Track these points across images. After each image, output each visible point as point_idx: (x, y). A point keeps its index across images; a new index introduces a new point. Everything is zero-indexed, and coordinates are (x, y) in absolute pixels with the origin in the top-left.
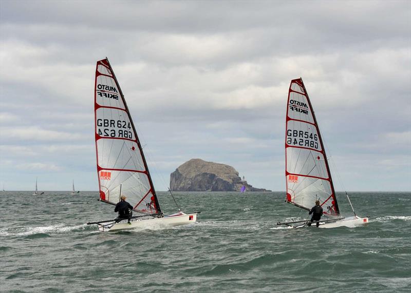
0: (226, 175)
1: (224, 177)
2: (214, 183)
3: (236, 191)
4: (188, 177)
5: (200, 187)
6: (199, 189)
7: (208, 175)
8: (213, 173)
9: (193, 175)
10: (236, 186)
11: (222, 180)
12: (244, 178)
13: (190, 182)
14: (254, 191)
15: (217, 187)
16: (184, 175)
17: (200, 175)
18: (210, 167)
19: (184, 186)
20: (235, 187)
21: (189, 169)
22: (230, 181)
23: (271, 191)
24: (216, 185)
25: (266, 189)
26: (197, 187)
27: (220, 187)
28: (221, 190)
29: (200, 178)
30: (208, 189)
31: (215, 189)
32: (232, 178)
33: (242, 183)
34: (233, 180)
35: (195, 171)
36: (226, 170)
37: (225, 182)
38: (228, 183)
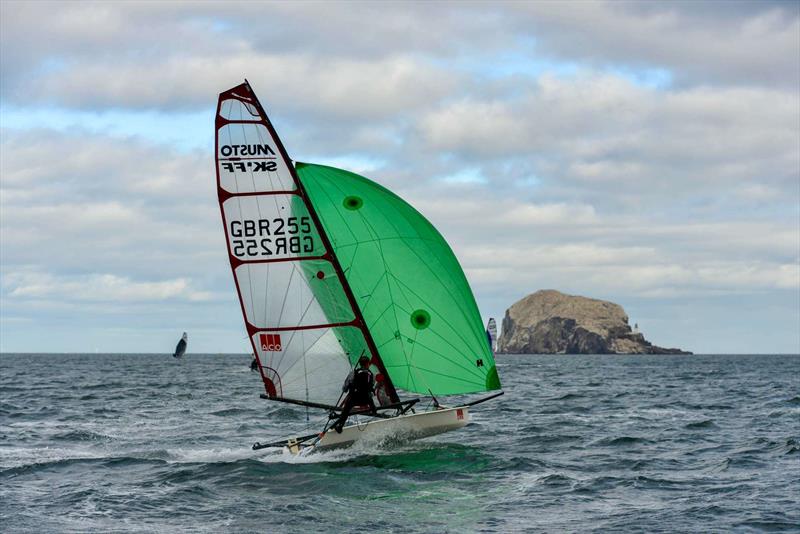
0: (595, 322)
1: (591, 326)
2: (571, 337)
3: (614, 353)
4: (523, 325)
5: (548, 345)
6: (544, 350)
7: (563, 322)
8: (571, 317)
9: (534, 321)
10: (616, 343)
11: (587, 331)
12: (636, 326)
13: (526, 336)
14: (655, 353)
15: (576, 345)
16: (517, 323)
17: (546, 322)
18: (569, 305)
19: (515, 344)
20: (613, 345)
21: (530, 308)
22: (604, 334)
24: (575, 342)
25: (682, 350)
26: (540, 346)
27: (582, 346)
28: (585, 352)
29: (546, 328)
30: (562, 349)
31: (573, 350)
32: (610, 327)
33: (630, 337)
34: (611, 331)
35: (538, 314)
36: (602, 310)
37: (593, 334)
38: (599, 336)
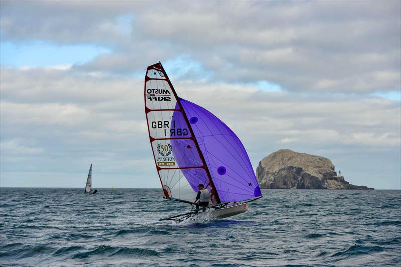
0: (315, 170)
1: (312, 172)
2: (300, 179)
3: (326, 189)
4: (270, 172)
5: (285, 184)
6: (283, 187)
7: (294, 170)
8: (300, 167)
9: (276, 169)
10: (327, 183)
11: (310, 175)
12: (340, 173)
13: (272, 178)
14: (351, 189)
15: (304, 183)
16: (266, 170)
17: (284, 169)
18: (298, 159)
19: (265, 183)
20: (326, 184)
21: (273, 162)
22: (320, 177)
23: (374, 189)
24: (302, 182)
25: (368, 187)
26: (280, 184)
27: (307, 185)
28: (308, 188)
29: (284, 173)
30: (294, 186)
31: (302, 187)
32: (324, 173)
33: (336, 179)
34: (324, 175)
35: (279, 165)
36: (318, 162)
37: (313, 177)
38: (317, 178)
